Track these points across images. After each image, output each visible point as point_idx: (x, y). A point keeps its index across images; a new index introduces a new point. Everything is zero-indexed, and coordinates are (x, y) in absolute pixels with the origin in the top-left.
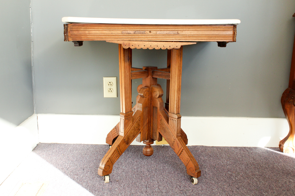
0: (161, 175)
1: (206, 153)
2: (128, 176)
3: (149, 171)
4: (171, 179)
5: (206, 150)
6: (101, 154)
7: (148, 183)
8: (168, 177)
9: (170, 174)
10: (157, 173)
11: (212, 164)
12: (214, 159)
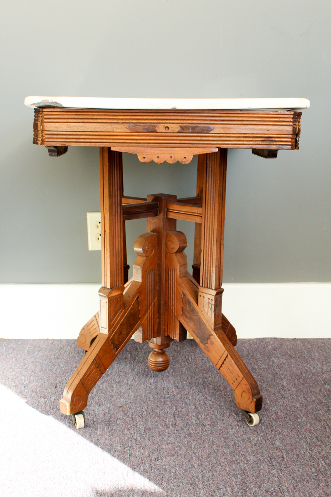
0: (201, 394)
1: (282, 352)
2: (138, 397)
3: (177, 387)
4: (220, 400)
5: (282, 345)
7: (176, 409)
8: (214, 396)
9: (218, 391)
10: (193, 390)
11: (295, 371)
12: (298, 362)
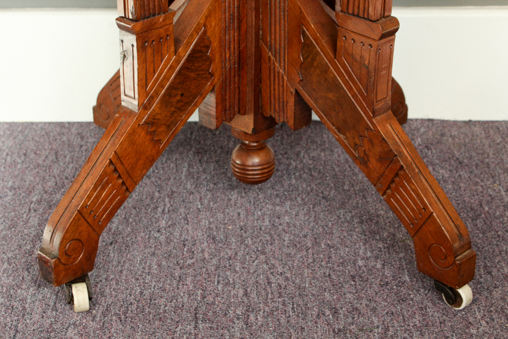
0: (262, 257)
1: (441, 151)
2: (127, 265)
3: (214, 239)
4: (302, 274)
5: (443, 135)
6: (38, 165)
7: (204, 297)
8: (290, 263)
9: (300, 250)
10: (247, 246)
11: (467, 199)
12: (476, 176)
